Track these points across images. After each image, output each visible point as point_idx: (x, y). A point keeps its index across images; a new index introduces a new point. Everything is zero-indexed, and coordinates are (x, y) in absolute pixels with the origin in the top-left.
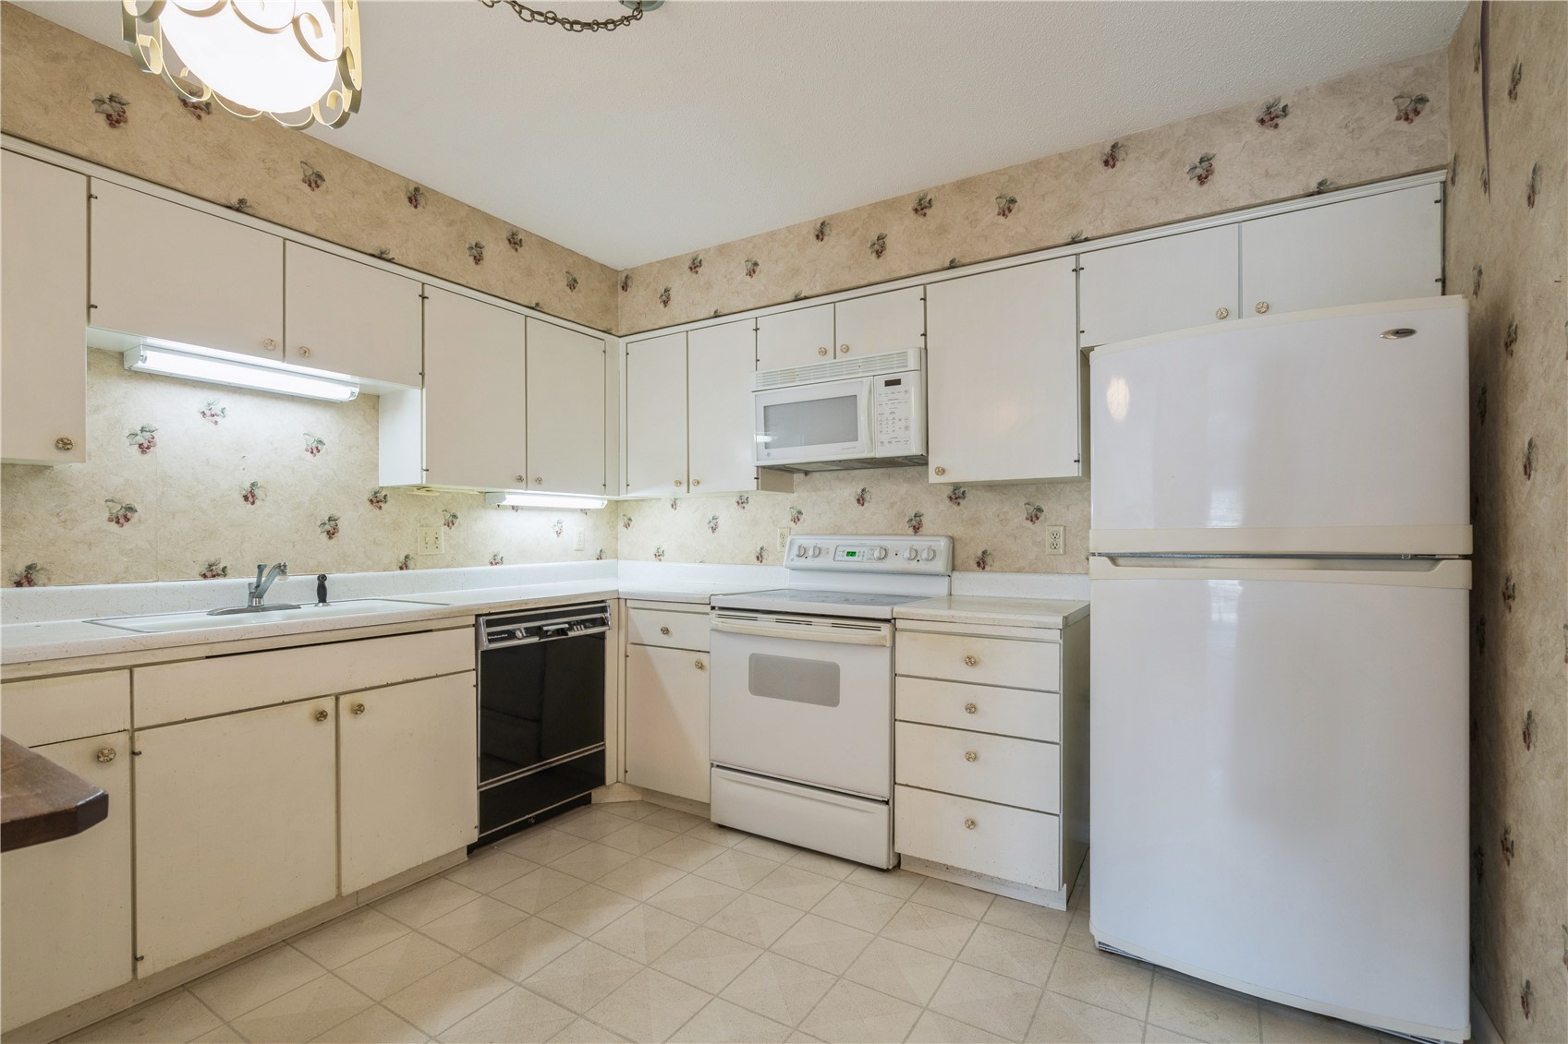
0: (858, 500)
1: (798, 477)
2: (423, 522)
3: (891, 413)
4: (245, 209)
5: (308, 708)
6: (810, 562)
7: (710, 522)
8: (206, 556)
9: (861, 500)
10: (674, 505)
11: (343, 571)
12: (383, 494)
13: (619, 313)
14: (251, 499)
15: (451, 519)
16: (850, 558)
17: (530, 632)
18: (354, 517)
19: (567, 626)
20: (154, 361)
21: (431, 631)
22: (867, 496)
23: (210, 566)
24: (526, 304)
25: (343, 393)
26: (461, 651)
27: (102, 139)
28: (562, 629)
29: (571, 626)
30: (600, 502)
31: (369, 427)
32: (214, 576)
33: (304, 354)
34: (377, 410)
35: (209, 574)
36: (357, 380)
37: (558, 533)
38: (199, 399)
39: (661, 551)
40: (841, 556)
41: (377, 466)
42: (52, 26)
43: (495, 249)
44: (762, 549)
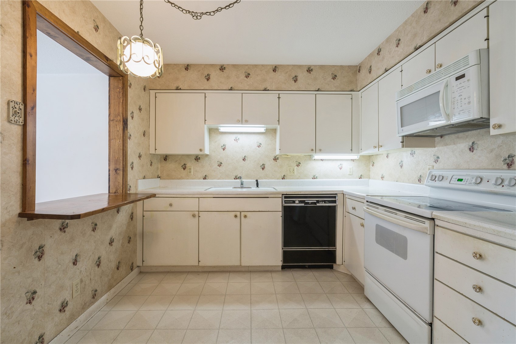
0: (470, 149)
1: (438, 139)
2: (289, 165)
3: (459, 96)
4: (232, 89)
5: (234, 214)
6: (437, 183)
7: (400, 163)
8: (235, 174)
9: (471, 149)
10: (387, 157)
11: (266, 179)
12: (277, 157)
13: (358, 82)
14: (244, 160)
15: (298, 164)
16: (459, 182)
17: (301, 202)
18: (269, 164)
19: (316, 201)
20: (222, 129)
21: (268, 197)
22: (475, 147)
23: (236, 176)
24: (315, 90)
25: (262, 130)
26: (277, 205)
27: (206, 84)
28: (315, 202)
29: (318, 202)
30: (357, 156)
31: (274, 138)
32: (237, 179)
33: (247, 121)
34: (276, 133)
35: (236, 178)
36: (265, 126)
37: (341, 169)
38: (233, 137)
39: (383, 176)
40: (454, 180)
41: (276, 149)
42: (198, 65)
43: (302, 76)
44: (420, 176)
